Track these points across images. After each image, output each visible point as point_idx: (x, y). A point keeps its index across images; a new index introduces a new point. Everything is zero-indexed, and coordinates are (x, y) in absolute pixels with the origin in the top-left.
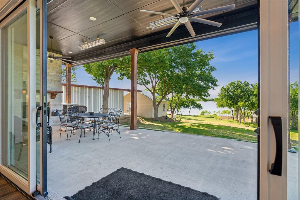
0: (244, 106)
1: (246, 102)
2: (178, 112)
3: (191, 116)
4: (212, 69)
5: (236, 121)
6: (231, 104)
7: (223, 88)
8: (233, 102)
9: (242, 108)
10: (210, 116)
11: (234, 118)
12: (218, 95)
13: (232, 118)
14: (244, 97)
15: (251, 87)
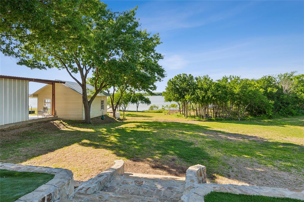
0: (190, 100)
1: (192, 95)
2: (125, 108)
3: (139, 112)
4: (159, 57)
5: (183, 114)
6: (178, 98)
7: (170, 81)
8: (180, 95)
9: (188, 102)
10: (158, 111)
11: (180, 111)
12: (166, 88)
13: (179, 111)
14: (190, 90)
15: (195, 81)
